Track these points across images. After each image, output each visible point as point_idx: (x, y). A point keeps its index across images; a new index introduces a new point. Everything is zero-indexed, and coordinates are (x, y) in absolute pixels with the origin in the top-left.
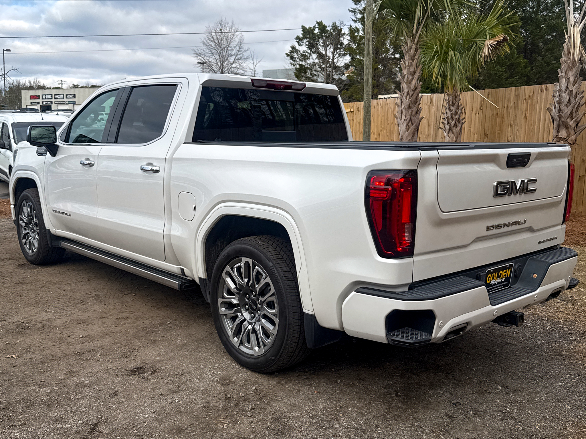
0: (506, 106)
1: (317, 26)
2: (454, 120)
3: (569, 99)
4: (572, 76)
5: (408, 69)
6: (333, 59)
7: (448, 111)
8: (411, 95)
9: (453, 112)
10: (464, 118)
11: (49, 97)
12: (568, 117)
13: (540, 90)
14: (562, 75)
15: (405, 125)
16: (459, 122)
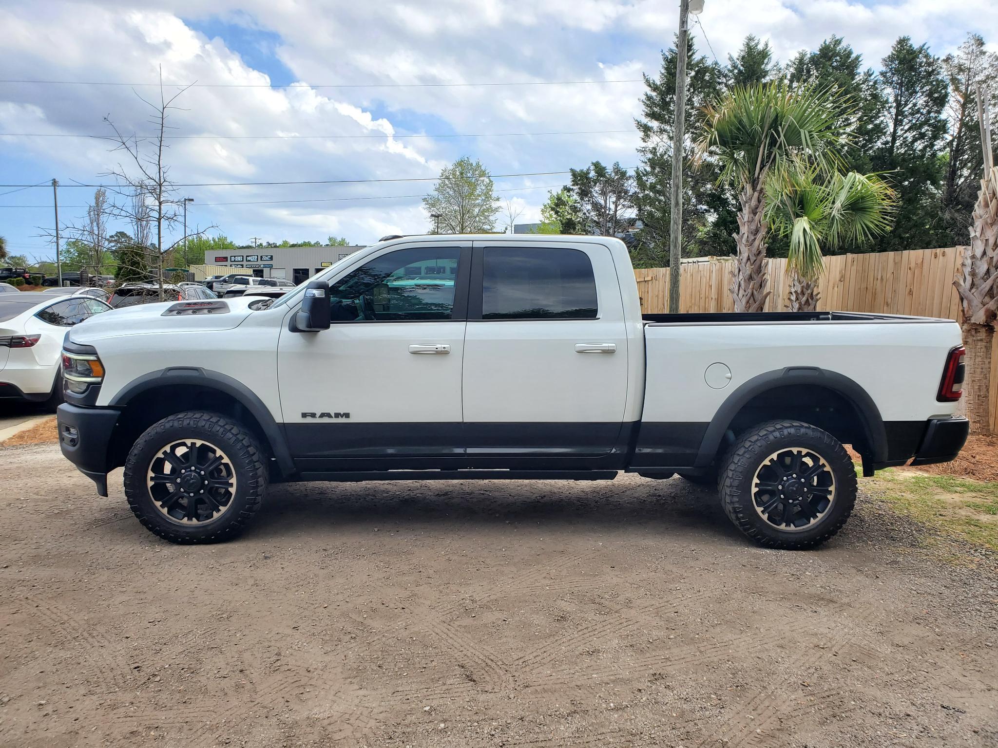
0: (879, 277)
1: (592, 168)
2: (806, 296)
3: (988, 269)
4: (992, 236)
5: (748, 226)
6: (616, 211)
7: (797, 283)
8: (752, 262)
9: (804, 284)
10: (819, 293)
11: (240, 259)
12: (986, 295)
13: (933, 256)
14: (976, 236)
15: (744, 301)
16: (812, 299)
